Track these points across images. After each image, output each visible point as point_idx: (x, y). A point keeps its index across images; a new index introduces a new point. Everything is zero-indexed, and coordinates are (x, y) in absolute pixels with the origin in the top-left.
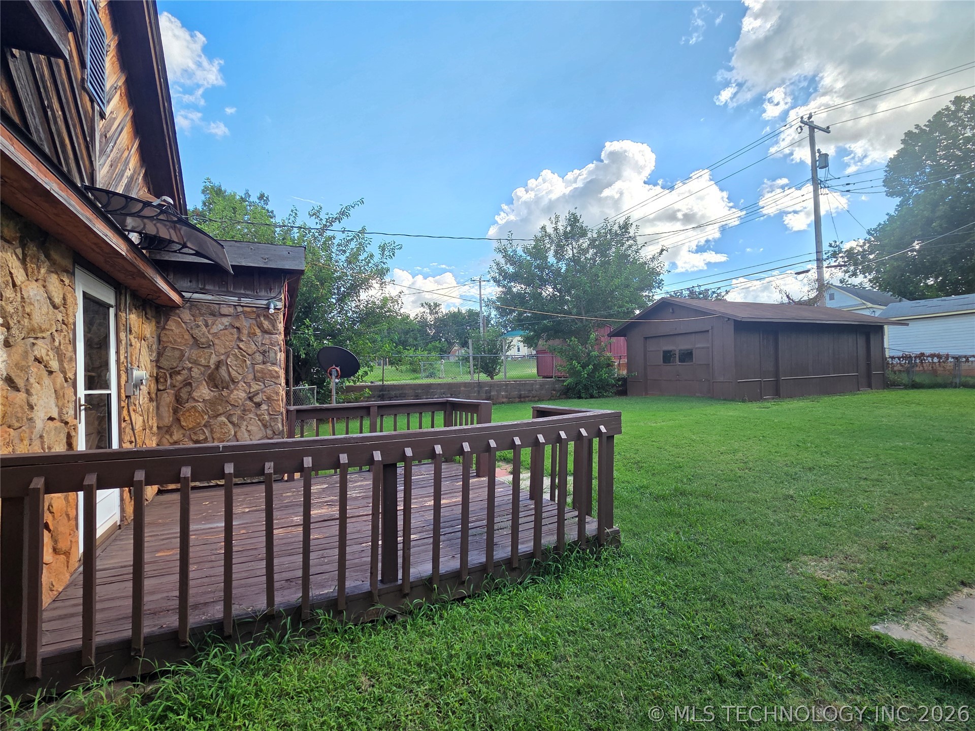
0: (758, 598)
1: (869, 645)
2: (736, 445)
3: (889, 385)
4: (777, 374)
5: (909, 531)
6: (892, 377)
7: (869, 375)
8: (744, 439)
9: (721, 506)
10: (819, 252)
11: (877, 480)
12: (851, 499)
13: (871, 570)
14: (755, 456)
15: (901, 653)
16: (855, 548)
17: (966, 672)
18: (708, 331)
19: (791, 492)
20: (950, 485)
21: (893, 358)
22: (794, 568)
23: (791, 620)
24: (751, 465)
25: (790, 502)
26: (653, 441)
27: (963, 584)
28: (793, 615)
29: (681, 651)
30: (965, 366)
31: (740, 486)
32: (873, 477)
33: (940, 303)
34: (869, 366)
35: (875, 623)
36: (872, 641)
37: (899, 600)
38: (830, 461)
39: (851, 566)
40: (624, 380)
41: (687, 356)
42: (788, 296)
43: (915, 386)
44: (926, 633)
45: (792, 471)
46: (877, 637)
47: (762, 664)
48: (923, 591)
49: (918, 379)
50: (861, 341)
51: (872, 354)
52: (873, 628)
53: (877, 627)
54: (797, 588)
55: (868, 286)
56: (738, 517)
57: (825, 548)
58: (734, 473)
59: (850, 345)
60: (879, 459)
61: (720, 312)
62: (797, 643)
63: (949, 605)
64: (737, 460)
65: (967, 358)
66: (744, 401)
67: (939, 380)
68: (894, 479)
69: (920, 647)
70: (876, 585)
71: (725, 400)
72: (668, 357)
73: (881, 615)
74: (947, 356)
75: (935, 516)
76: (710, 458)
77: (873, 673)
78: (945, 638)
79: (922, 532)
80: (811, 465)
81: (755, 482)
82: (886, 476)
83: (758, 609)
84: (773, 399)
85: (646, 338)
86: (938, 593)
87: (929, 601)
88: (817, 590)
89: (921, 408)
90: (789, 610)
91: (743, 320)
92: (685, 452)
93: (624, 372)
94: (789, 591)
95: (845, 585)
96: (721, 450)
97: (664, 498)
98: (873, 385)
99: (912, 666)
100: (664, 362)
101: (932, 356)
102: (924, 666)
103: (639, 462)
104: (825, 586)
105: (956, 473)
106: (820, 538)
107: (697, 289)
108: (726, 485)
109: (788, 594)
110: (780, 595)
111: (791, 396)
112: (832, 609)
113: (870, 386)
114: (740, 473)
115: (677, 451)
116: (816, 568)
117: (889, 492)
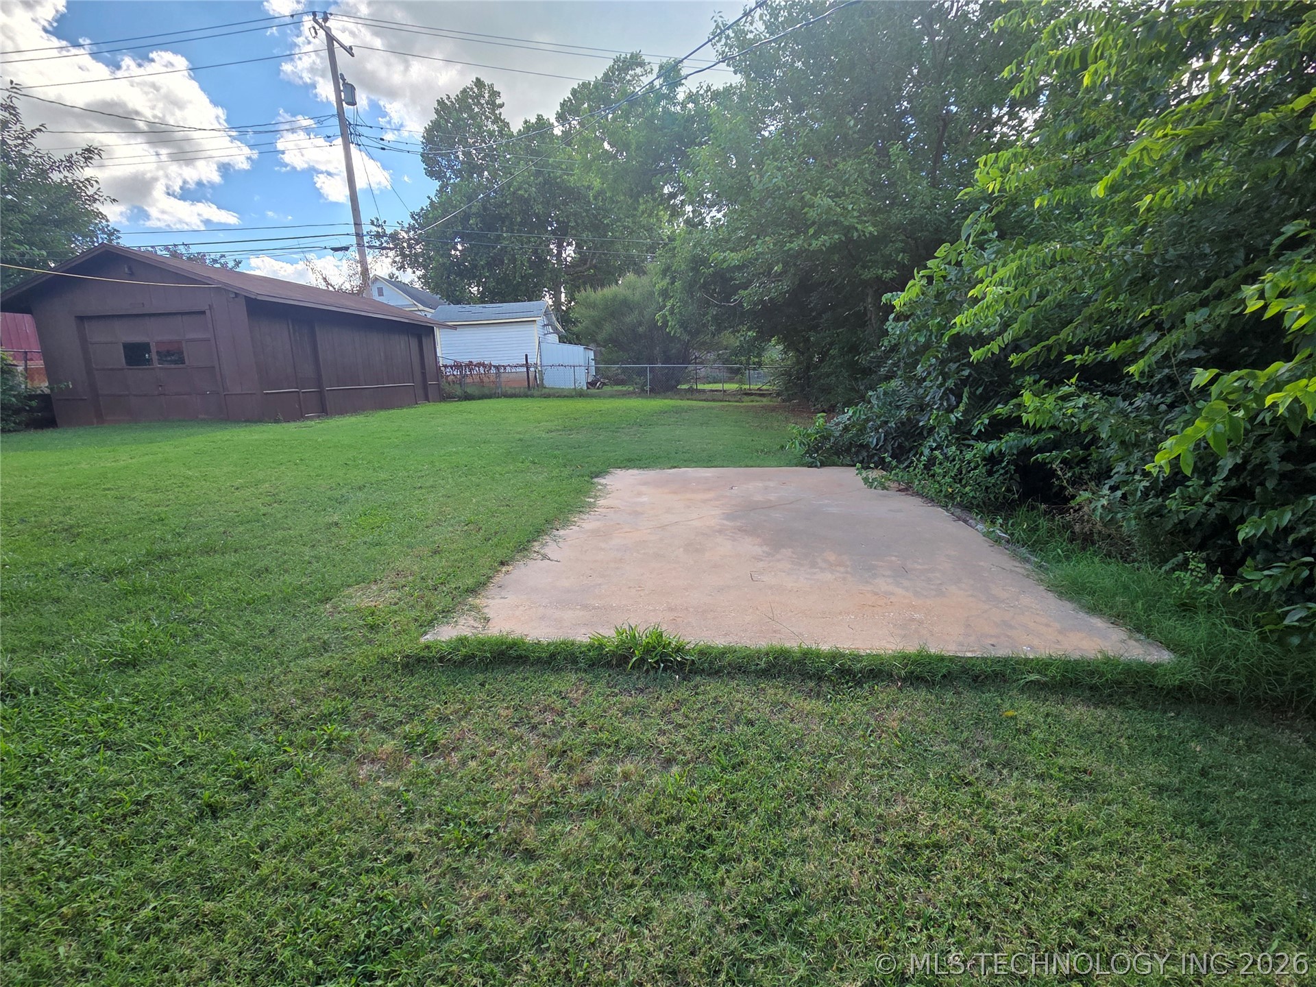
0: (282, 664)
1: (419, 660)
2: (261, 475)
3: (446, 397)
4: (319, 382)
5: (459, 529)
6: (447, 388)
7: (425, 387)
8: (273, 465)
9: (233, 558)
10: (357, 224)
11: (432, 487)
12: (405, 512)
13: (422, 578)
14: (289, 484)
15: (450, 653)
16: (407, 562)
17: (502, 644)
18: (203, 313)
19: (336, 518)
20: (493, 479)
21: (446, 366)
22: (335, 608)
23: (328, 673)
24: (282, 496)
25: (334, 530)
26: (105, 489)
27: (502, 564)
28: (330, 666)
29: (138, 804)
30: (504, 377)
31: (263, 526)
32: (428, 484)
33: (482, 310)
34: (424, 374)
35: (425, 633)
36: (422, 654)
37: (449, 599)
38: (383, 476)
39: (402, 581)
40: (45, 399)
41: (173, 354)
42: (325, 279)
43: (468, 397)
44: (472, 622)
45: (337, 494)
46: (428, 647)
47: (285, 751)
48: (470, 582)
49: (469, 390)
50: (414, 343)
51: (426, 360)
52: (423, 640)
53: (428, 636)
54: (338, 629)
55: (418, 285)
56: (257, 567)
57: (375, 570)
58: (255, 511)
59: (402, 346)
60: (434, 466)
61: (220, 282)
62: (335, 699)
63: (492, 589)
64: (261, 494)
65: (505, 367)
66: (277, 421)
67: (486, 391)
68: (448, 483)
69: (466, 638)
70: (426, 592)
71: (246, 421)
72: (136, 354)
73: (431, 621)
74: (491, 365)
75: (481, 509)
76: (217, 498)
77: (423, 690)
78: (487, 620)
79: (471, 527)
80: (361, 483)
81: (286, 517)
82: (440, 481)
83: (282, 677)
84: (319, 417)
85: (81, 319)
86: (483, 579)
87: (472, 591)
88: (361, 622)
89: (472, 416)
90: (328, 661)
91: (259, 298)
92: (173, 497)
93: (43, 386)
94: (326, 637)
95: (396, 604)
96: (236, 484)
97: (121, 572)
98: (430, 396)
99: (460, 662)
100: (128, 363)
101: (479, 365)
102: (470, 657)
103: (71, 527)
104: (372, 614)
105: (498, 468)
106: (369, 561)
107: (182, 250)
108: (241, 529)
109: (324, 642)
110: (314, 648)
111: (342, 412)
112: (380, 637)
113: (427, 399)
114: (264, 510)
115: (156, 497)
116: (362, 599)
117: (443, 496)
